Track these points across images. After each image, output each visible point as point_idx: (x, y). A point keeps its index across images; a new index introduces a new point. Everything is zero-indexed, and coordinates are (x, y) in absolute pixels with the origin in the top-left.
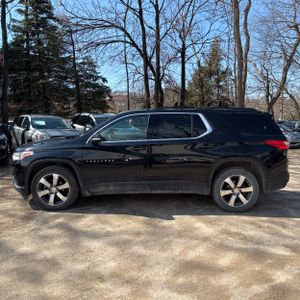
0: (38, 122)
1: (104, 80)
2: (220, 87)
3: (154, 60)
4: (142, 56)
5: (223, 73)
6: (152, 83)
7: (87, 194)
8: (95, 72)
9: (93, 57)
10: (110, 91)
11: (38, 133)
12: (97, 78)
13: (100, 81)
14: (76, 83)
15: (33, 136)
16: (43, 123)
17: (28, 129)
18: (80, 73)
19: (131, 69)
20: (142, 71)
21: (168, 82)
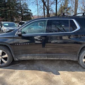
0: (5, 24)
1: (30, 10)
2: (68, 13)
3: (47, 3)
4: (43, 1)
5: (69, 8)
6: (46, 11)
7: (17, 60)
8: (27, 8)
9: (27, 3)
10: (32, 14)
11: (5, 28)
12: (28, 10)
13: (29, 11)
14: (21, 11)
15: (3, 30)
16: (7, 25)
17: (2, 27)
18: (23, 8)
19: (39, 6)
20: (43, 7)
21: (51, 11)
